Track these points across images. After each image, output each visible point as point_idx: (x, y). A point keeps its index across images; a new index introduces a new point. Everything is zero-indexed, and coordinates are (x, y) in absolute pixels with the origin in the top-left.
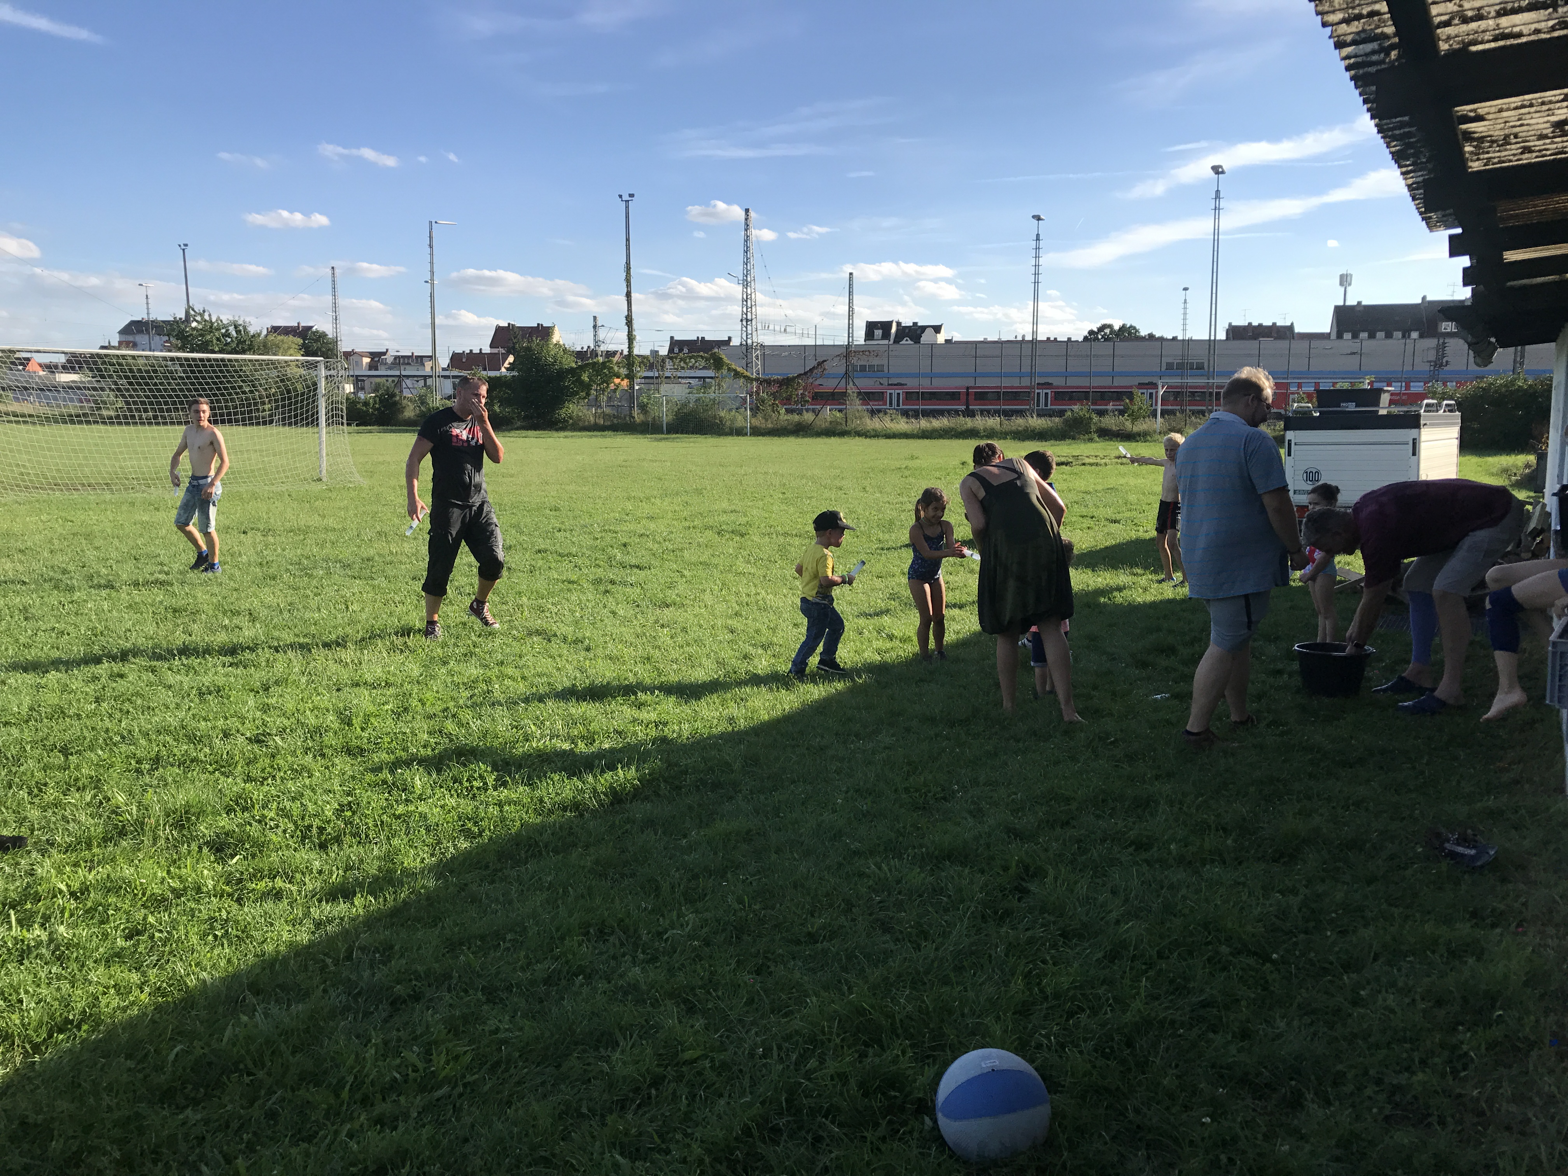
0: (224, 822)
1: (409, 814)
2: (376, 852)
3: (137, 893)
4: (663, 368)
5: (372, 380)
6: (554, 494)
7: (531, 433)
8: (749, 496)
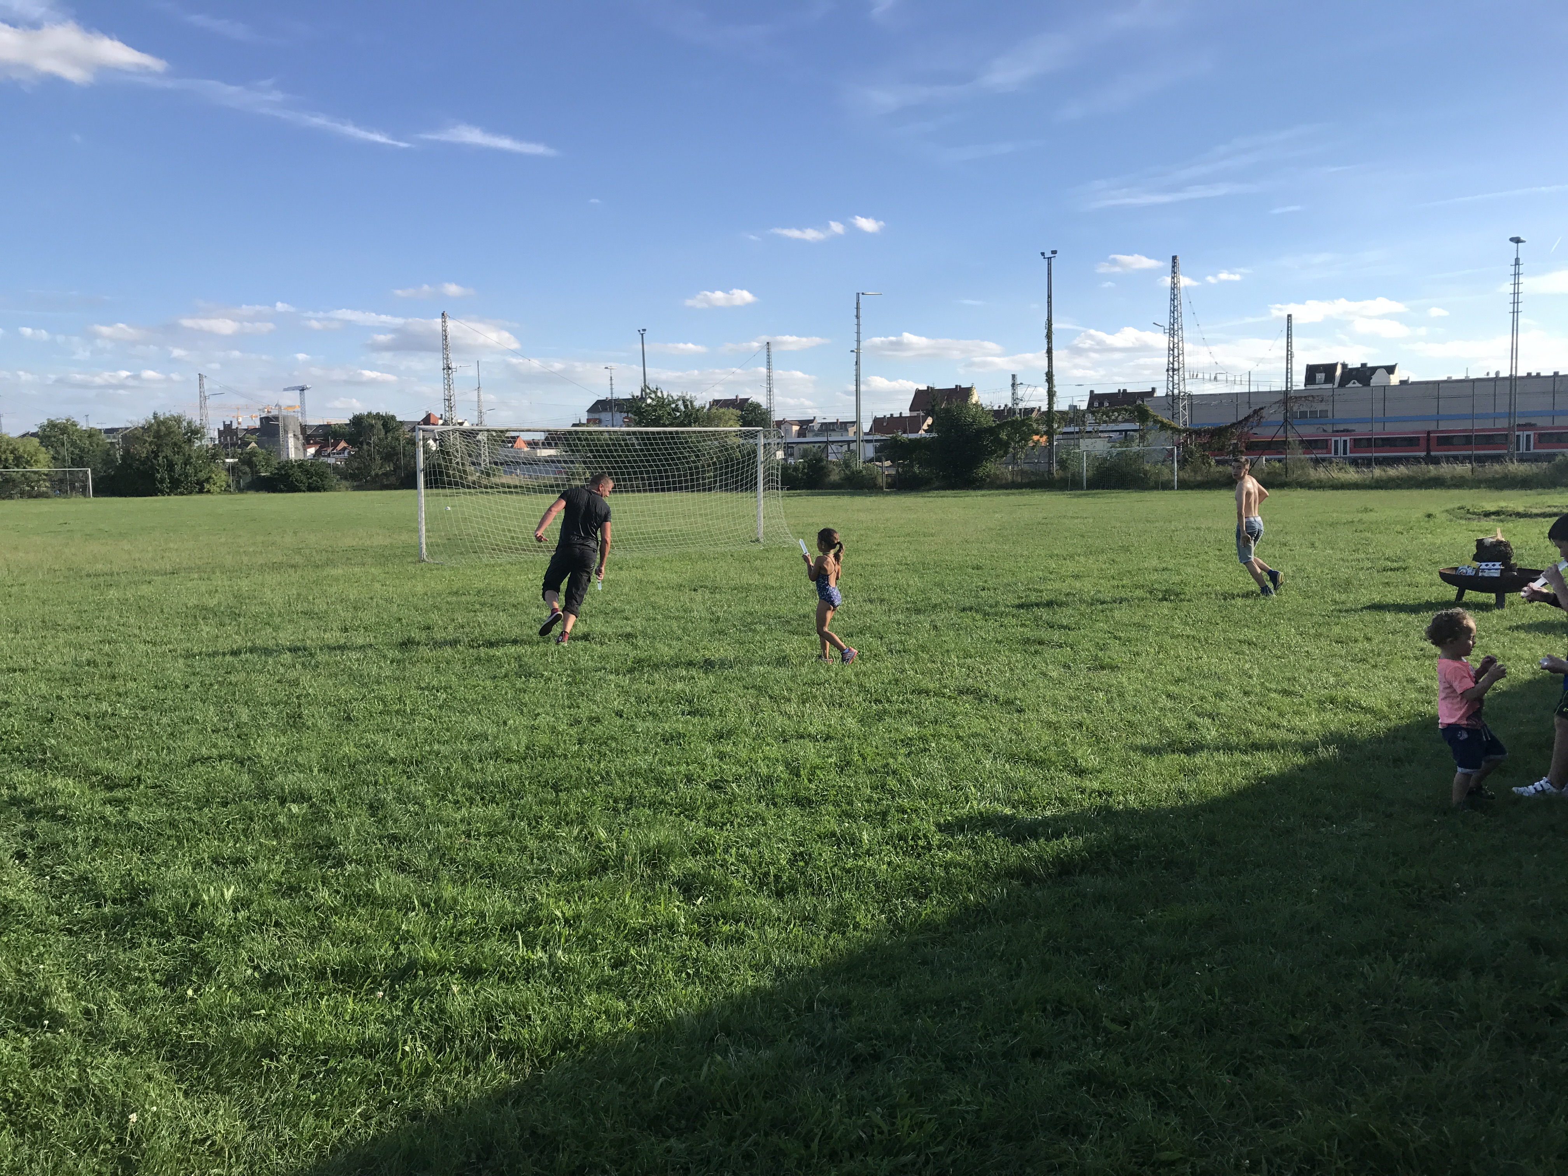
0: (690, 863)
1: (859, 869)
2: (829, 904)
3: (620, 925)
4: (1084, 423)
5: (801, 446)
6: (975, 552)
7: (948, 492)
8: (1182, 553)
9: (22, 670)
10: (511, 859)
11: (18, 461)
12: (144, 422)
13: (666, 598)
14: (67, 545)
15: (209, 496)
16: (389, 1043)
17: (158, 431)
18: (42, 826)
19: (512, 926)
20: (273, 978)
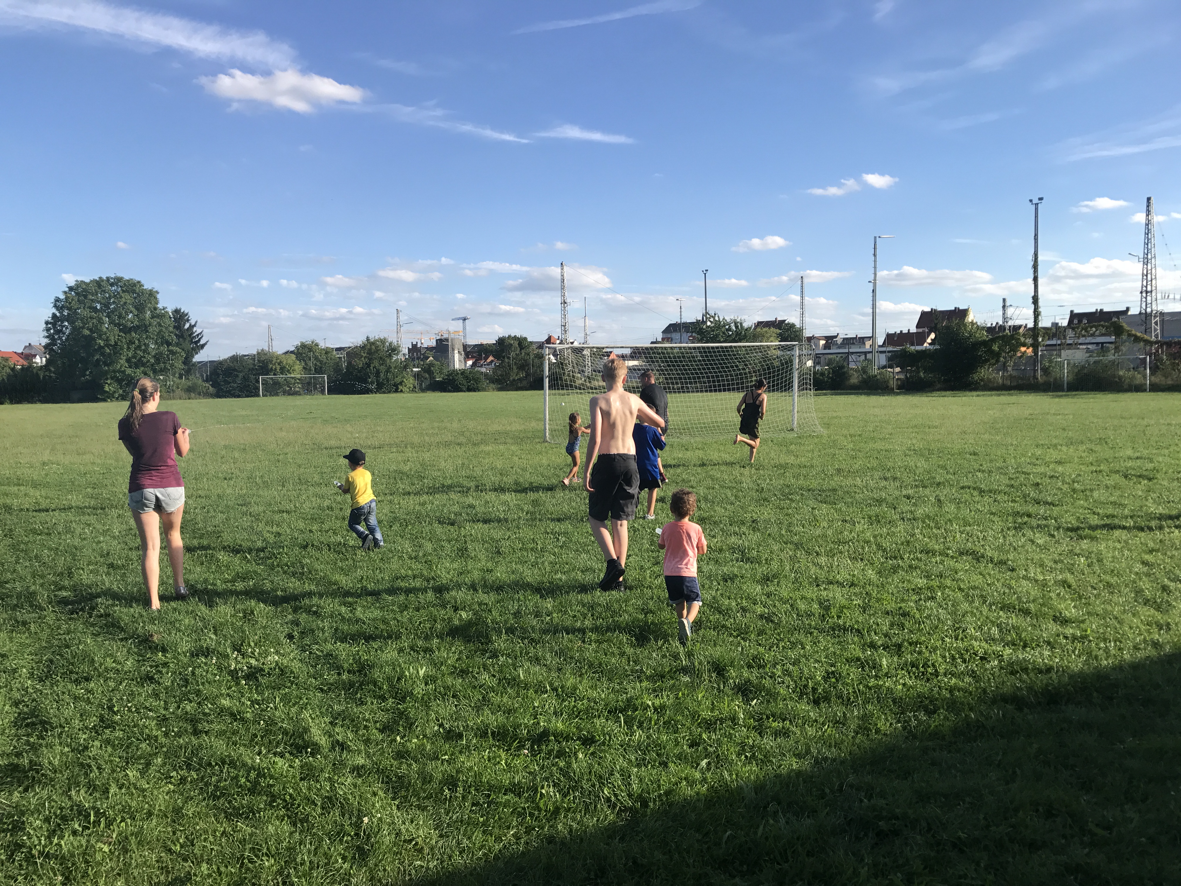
0: (746, 674)
1: (880, 687)
2: (856, 713)
3: (694, 715)
4: (1065, 338)
5: (826, 356)
6: (972, 441)
7: (948, 393)
8: (1154, 444)
9: (288, 512)
10: (613, 660)
11: (283, 370)
12: (361, 343)
13: (722, 472)
14: (312, 427)
15: (402, 395)
16: (532, 787)
17: (370, 350)
18: (303, 617)
19: (616, 710)
20: (452, 734)
